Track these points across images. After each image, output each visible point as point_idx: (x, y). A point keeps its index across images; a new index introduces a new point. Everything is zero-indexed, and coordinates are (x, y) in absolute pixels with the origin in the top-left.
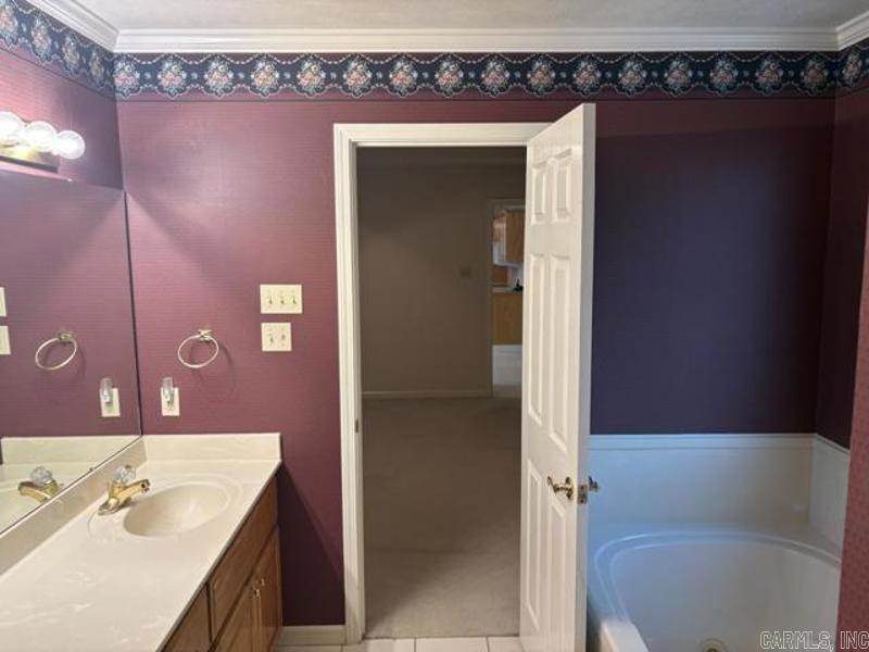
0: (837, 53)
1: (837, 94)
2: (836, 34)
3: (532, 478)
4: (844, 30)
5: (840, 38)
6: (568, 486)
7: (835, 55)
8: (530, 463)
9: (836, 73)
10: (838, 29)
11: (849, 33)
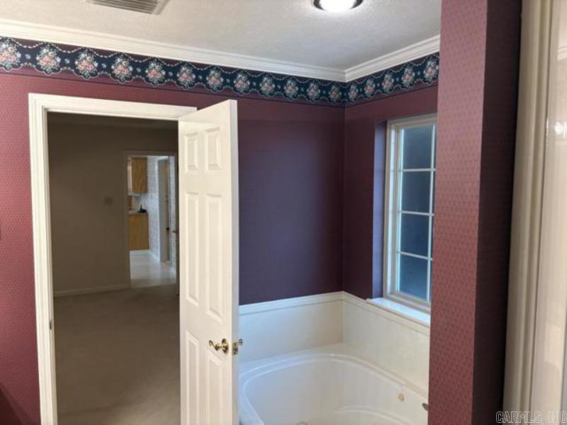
0: (345, 83)
1: (346, 105)
2: (344, 73)
3: (190, 342)
4: (349, 72)
5: (347, 75)
6: (225, 345)
7: (344, 84)
8: (188, 333)
9: (345, 94)
10: (346, 71)
11: (351, 73)
